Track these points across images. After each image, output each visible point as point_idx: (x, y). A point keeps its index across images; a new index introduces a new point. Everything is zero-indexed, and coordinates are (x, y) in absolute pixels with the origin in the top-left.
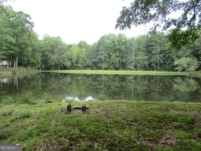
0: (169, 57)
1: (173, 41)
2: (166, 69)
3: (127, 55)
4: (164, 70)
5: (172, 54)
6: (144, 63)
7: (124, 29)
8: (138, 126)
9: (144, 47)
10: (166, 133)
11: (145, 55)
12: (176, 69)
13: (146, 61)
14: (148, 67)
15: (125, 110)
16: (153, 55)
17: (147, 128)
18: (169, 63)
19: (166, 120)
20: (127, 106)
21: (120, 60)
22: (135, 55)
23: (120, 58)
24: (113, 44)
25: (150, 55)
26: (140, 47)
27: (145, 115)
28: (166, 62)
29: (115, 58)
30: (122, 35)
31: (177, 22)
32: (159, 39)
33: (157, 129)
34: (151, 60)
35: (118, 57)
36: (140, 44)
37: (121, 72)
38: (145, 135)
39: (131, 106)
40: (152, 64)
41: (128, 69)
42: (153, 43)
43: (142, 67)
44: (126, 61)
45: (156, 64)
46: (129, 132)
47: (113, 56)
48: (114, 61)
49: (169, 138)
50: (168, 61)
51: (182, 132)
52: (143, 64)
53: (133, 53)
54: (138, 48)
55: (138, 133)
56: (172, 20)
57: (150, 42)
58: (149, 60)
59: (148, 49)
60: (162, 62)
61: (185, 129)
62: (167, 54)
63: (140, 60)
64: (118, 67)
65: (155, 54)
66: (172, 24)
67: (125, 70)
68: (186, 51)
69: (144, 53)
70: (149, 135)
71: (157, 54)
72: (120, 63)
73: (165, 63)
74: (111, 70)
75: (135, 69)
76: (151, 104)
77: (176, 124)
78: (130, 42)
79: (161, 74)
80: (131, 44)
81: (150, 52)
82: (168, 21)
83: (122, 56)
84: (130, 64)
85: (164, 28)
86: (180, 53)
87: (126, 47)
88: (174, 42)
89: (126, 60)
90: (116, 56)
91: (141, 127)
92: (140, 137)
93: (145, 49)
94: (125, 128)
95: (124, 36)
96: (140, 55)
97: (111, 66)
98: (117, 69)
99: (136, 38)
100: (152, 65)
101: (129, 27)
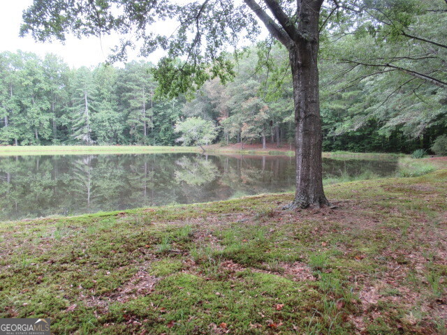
0: (164, 116)
1: (163, 82)
2: (159, 142)
3: (71, 108)
4: (156, 143)
5: (169, 111)
6: (113, 128)
7: (47, 41)
8: (79, 268)
9: (112, 92)
10: (137, 271)
11: (115, 110)
12: (178, 140)
13: (118, 124)
14: (122, 137)
15: (52, 237)
16: (132, 110)
17: (98, 269)
18: (165, 129)
19: (143, 244)
20: (58, 228)
21: (54, 119)
22: (90, 109)
23: (52, 116)
24: (32, 79)
25: (126, 111)
26: (102, 91)
27: (98, 242)
28: (159, 126)
29: (38, 114)
30: (56, 59)
31: (169, 43)
32: (144, 77)
33: (121, 266)
34: (129, 122)
35: (48, 111)
36: (102, 84)
37: (57, 150)
38: (91, 285)
39: (69, 227)
40: (132, 129)
41: (75, 141)
42: (131, 83)
43: (109, 137)
44: (70, 123)
45: (140, 130)
46: (52, 288)
47: (34, 109)
48: (37, 121)
49: (141, 280)
50: (163, 125)
51: (169, 261)
52: (112, 130)
53: (87, 104)
54: (97, 92)
55: (75, 286)
56: (157, 37)
57: (125, 81)
58: (125, 121)
59: (120, 97)
60: (152, 125)
61: (175, 255)
62: (160, 109)
63: (103, 122)
64: (49, 137)
65: (136, 109)
66: (159, 45)
67: (67, 144)
68: (195, 106)
69: (113, 106)
70: (99, 283)
71: (140, 108)
72: (55, 128)
73: (157, 128)
74: (29, 144)
75: (92, 142)
76: (117, 215)
77: (160, 248)
78: (79, 77)
79: (150, 152)
80: (79, 83)
81: (126, 104)
82: (149, 37)
83: (57, 109)
84: (80, 130)
85: (144, 53)
86: (185, 108)
87: (67, 88)
88: (165, 85)
89: (69, 121)
90: (41, 109)
91: (83, 271)
92: (77, 294)
93: (114, 96)
94: (42, 281)
95: (62, 61)
96: (103, 109)
97: (30, 135)
98: (44, 142)
99: (92, 70)
100: (131, 133)
101: (61, 38)
